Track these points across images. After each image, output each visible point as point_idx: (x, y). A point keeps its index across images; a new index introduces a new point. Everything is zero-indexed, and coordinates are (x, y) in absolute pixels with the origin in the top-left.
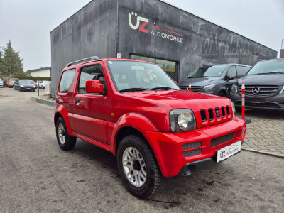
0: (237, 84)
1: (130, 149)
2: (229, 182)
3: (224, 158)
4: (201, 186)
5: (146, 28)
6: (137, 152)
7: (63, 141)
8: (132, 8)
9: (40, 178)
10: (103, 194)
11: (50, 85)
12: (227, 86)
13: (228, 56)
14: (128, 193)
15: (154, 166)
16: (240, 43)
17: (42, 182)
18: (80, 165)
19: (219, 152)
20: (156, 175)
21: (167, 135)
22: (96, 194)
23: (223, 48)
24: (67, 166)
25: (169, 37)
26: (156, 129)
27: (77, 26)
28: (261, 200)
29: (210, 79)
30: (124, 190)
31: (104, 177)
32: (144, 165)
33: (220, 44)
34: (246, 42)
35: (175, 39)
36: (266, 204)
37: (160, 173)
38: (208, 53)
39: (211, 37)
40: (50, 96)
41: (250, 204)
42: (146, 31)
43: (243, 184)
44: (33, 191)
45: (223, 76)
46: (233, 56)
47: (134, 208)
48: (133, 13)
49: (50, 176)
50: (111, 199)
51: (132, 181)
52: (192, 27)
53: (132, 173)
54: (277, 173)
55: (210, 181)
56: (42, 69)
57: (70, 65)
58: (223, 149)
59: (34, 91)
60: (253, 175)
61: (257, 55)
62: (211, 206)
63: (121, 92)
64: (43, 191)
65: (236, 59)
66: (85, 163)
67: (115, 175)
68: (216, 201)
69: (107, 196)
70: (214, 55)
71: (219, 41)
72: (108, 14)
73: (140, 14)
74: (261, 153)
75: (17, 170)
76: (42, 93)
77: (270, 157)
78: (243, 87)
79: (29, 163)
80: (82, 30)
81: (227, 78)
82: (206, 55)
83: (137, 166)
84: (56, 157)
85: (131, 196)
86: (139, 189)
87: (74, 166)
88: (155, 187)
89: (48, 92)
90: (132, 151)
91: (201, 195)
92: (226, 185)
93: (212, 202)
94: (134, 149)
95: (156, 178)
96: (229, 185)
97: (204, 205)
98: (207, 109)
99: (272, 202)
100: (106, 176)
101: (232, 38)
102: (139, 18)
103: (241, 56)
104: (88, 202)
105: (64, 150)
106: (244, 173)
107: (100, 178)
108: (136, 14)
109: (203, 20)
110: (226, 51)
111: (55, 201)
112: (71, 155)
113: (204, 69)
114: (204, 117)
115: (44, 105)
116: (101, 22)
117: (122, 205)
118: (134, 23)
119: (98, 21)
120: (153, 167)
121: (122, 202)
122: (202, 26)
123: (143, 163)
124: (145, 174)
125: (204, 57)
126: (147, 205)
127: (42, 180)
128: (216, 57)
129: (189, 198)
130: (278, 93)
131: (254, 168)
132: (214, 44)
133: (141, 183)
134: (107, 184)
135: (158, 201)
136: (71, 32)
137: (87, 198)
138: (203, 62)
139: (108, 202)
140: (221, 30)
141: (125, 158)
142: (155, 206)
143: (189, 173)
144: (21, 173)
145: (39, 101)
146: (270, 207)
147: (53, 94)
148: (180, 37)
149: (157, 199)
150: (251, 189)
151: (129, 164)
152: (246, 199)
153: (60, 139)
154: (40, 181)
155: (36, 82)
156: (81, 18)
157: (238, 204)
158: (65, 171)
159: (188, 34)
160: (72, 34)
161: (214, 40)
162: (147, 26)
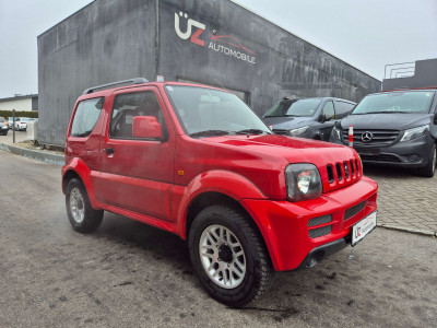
0: (339, 127)
1: (212, 229)
2: (358, 274)
3: (359, 238)
4: (320, 281)
5: (201, 37)
6: (229, 232)
7: (80, 217)
8: (180, 5)
9: (51, 281)
10: (169, 303)
11: (36, 125)
12: (322, 129)
13: (318, 87)
14: (211, 300)
15: (261, 255)
16: (333, 69)
17: (57, 289)
18: (116, 256)
19: (355, 228)
20: (263, 268)
21: (282, 205)
22: (158, 304)
23: (311, 74)
24: (95, 259)
25: (235, 53)
26: (263, 196)
27: (86, 29)
28: (411, 298)
29: (297, 120)
30: (203, 295)
31: (163, 275)
32: (241, 253)
33: (307, 69)
34: (342, 67)
35: (244, 57)
36: (421, 304)
37: (270, 265)
38: (290, 80)
39: (295, 57)
40: (36, 143)
41: (398, 305)
42: (202, 43)
43: (378, 275)
44: (45, 305)
45: (317, 116)
46: (325, 87)
47: (227, 324)
48: (181, 14)
49: (68, 278)
50: (185, 311)
51: (217, 279)
52: (269, 40)
53: (216, 266)
54: (420, 257)
55: (330, 273)
56: (18, 98)
57: (91, 91)
58: (358, 225)
59: (5, 134)
60: (388, 260)
61: (355, 86)
62: (344, 313)
63: (192, 136)
64: (64, 304)
65: (328, 91)
66: (123, 252)
67: (180, 271)
68: (349, 304)
69: (177, 305)
70: (299, 83)
71: (305, 63)
72: (140, 13)
73: (193, 15)
74: (388, 228)
75: (5, 270)
76: (20, 138)
77: (401, 233)
78: (351, 132)
79: (24, 257)
80: (96, 35)
81: (322, 119)
82: (287, 83)
83: (226, 255)
84: (70, 244)
85: (216, 303)
86: (232, 293)
87: (106, 258)
88: (261, 288)
89: (31, 136)
90: (218, 231)
91: (323, 296)
92: (355, 278)
93: (344, 306)
94: (222, 228)
95: (263, 274)
96: (359, 278)
97: (333, 312)
98: (334, 163)
99: (426, 300)
100: (166, 272)
101: (323, 60)
102: (191, 23)
103: (336, 86)
104: (147, 318)
105: (82, 232)
106: (374, 259)
107: (157, 277)
108: (186, 16)
109: (283, 30)
110: (315, 78)
111: (90, 321)
112: (96, 241)
113: (286, 104)
114: (331, 177)
115: (26, 159)
116: (128, 25)
117: (207, 320)
118: (184, 30)
119: (123, 22)
120: (258, 256)
121: (205, 315)
122: (282, 40)
123: (238, 249)
124: (243, 268)
125: (285, 87)
126: (247, 317)
127: (56, 285)
128: (302, 87)
129: (307, 302)
130: (398, 141)
131: (386, 250)
132: (298, 68)
133: (234, 283)
134: (172, 286)
135: (261, 309)
136: (75, 38)
137: (145, 311)
138: (284, 94)
139: (182, 316)
140: (309, 47)
141: (203, 243)
142: (260, 317)
143: (313, 263)
144: (14, 275)
145: (14, 151)
146: (427, 308)
147: (40, 140)
148: (251, 55)
149: (259, 306)
150: (392, 283)
151: (211, 252)
152: (390, 298)
153: (74, 214)
154: (52, 286)
155: (7, 119)
156: (94, 16)
157: (381, 307)
158: (94, 268)
159: (262, 51)
160: (77, 41)
161: (299, 61)
162: (202, 35)
